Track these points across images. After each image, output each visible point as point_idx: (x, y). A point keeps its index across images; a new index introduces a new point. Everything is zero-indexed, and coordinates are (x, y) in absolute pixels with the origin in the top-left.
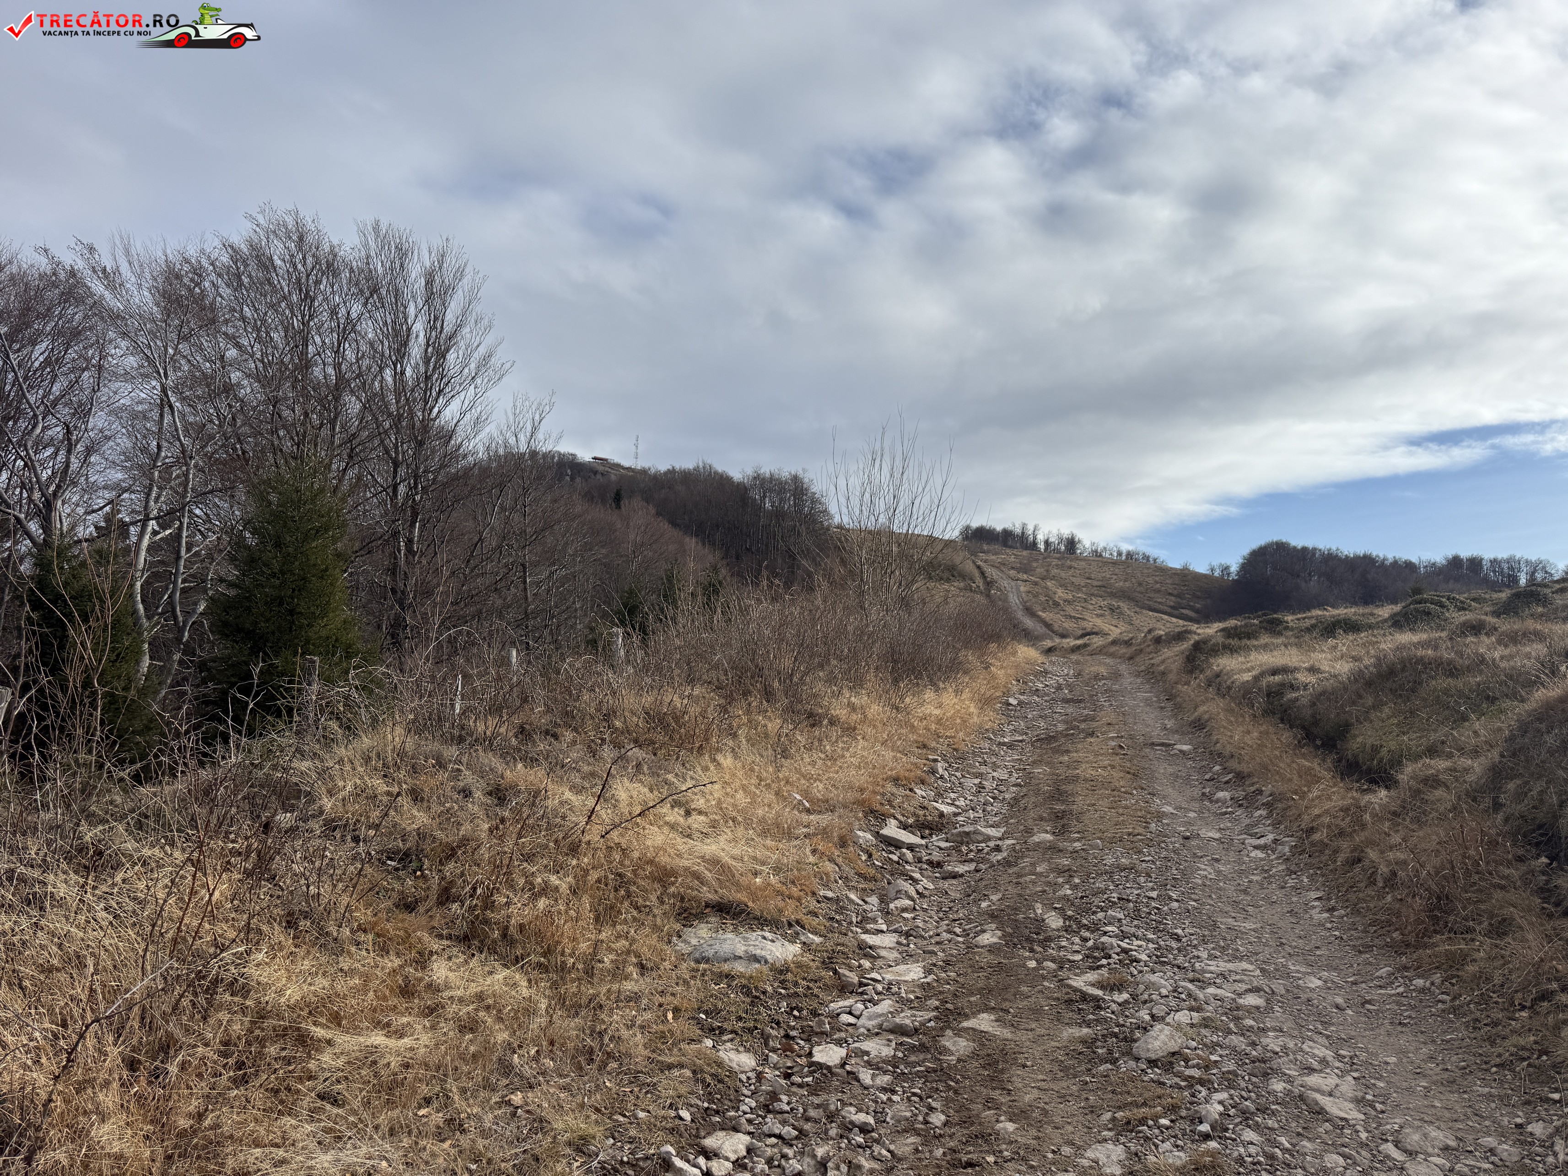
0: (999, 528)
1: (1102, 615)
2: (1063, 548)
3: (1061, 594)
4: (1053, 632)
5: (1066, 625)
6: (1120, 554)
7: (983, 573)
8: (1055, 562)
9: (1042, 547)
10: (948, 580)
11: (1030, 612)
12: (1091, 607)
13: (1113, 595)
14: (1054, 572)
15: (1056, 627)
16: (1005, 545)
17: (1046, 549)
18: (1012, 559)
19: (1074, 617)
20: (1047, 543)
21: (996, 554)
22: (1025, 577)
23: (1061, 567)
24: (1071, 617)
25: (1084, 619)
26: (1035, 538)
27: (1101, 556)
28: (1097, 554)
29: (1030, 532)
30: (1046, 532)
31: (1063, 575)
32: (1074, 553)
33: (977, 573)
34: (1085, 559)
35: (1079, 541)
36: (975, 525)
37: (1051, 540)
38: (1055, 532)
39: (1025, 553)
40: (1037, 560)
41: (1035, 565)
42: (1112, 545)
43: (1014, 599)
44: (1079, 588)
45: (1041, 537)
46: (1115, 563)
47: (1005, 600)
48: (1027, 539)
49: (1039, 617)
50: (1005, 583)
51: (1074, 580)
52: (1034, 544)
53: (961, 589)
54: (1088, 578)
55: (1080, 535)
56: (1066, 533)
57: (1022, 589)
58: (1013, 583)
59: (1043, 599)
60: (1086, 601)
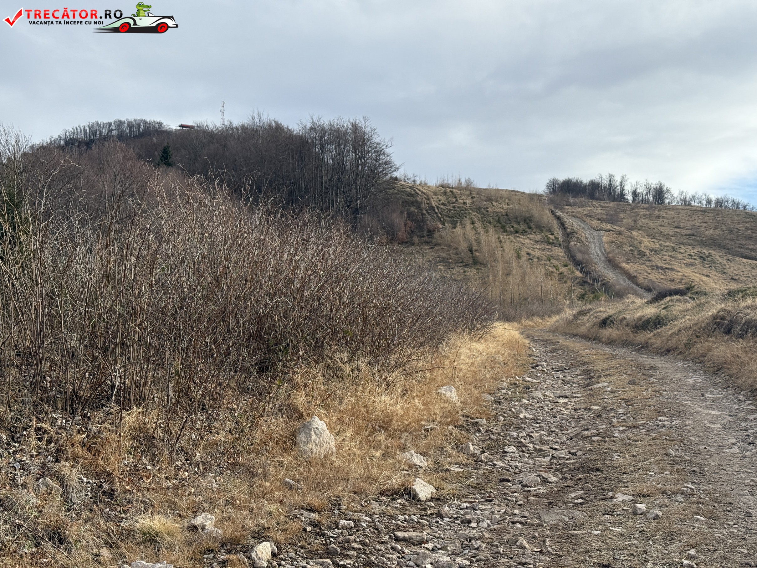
0: (586, 180)
1: (692, 265)
2: (651, 198)
3: (647, 243)
4: (638, 285)
5: (652, 277)
6: (709, 202)
7: (562, 225)
8: (643, 212)
9: (630, 198)
10: (524, 233)
11: (612, 263)
12: (680, 256)
13: (703, 243)
14: (642, 222)
15: (641, 280)
16: (592, 196)
17: (634, 200)
18: (599, 210)
19: (661, 268)
20: (635, 194)
21: (582, 206)
22: (609, 226)
23: (650, 217)
24: (658, 267)
25: (672, 270)
26: (622, 189)
27: (690, 204)
28: (685, 203)
29: (618, 183)
30: (634, 183)
31: (651, 224)
32: (663, 202)
33: (555, 225)
34: (673, 208)
35: (668, 191)
36: (561, 177)
37: (639, 190)
38: (643, 182)
39: (612, 204)
40: (624, 211)
41: (622, 215)
42: (700, 193)
43: (595, 251)
44: (667, 237)
45: (628, 189)
46: (704, 211)
47: (586, 252)
48: (614, 190)
49: (622, 268)
50: (586, 234)
51: (662, 229)
52: (622, 196)
53: (537, 242)
54: (677, 227)
55: (667, 185)
56: (654, 183)
57: (605, 239)
58: (595, 234)
59: (627, 248)
60: (674, 249)
